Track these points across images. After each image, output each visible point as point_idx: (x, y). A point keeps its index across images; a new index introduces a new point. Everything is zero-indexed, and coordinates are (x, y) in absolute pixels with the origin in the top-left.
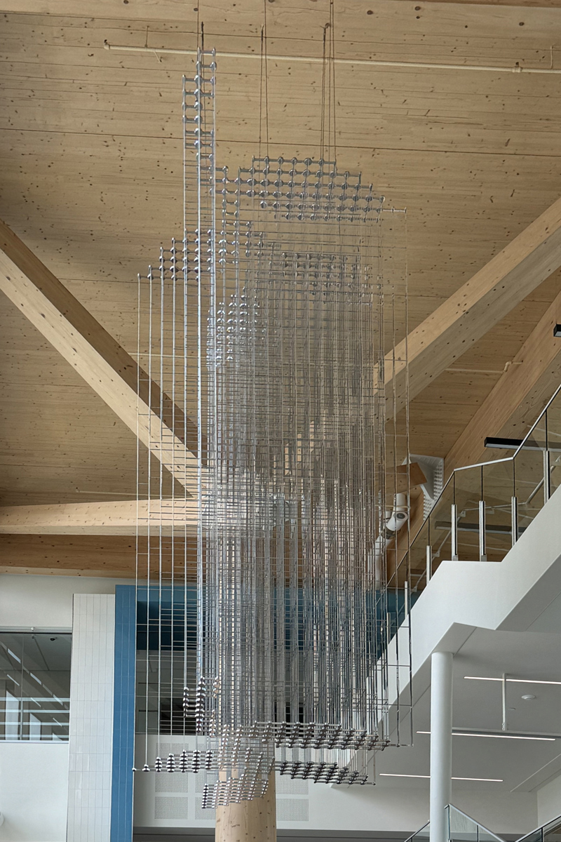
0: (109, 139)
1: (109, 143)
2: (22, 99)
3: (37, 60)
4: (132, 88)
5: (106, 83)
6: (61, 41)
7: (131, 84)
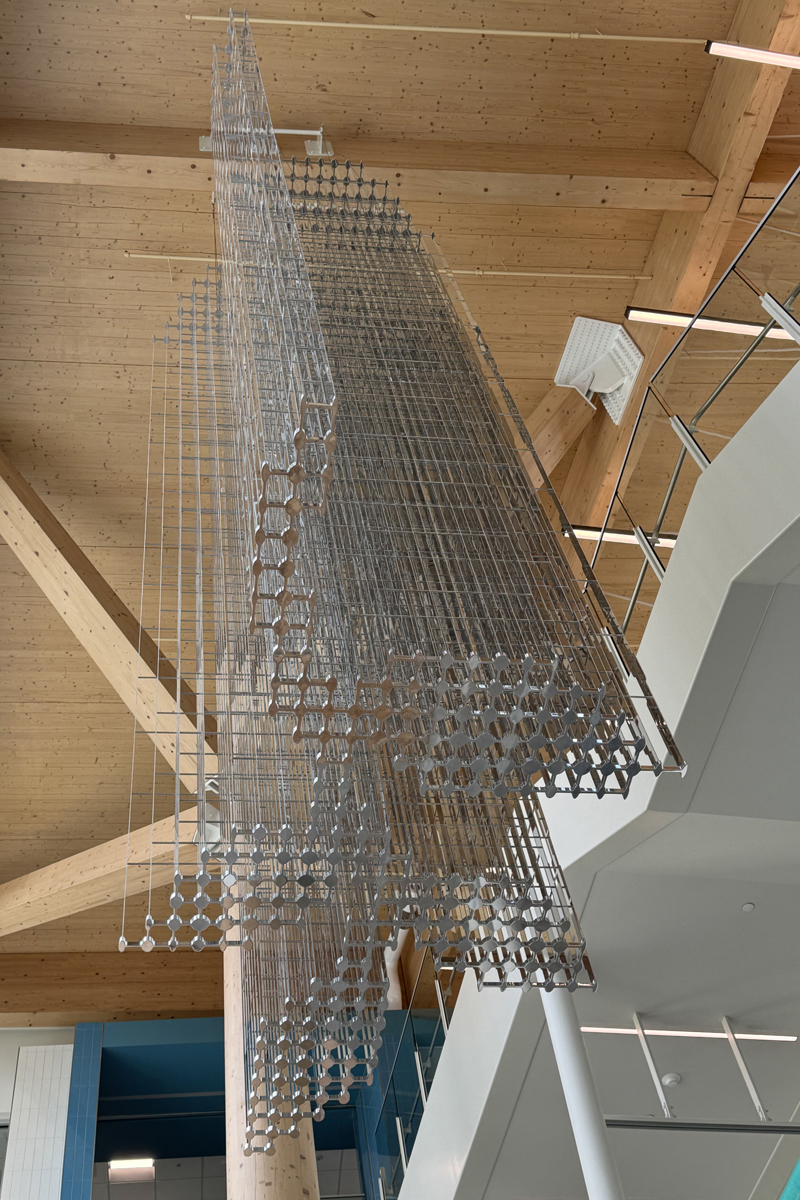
0: (120, 369)
1: (120, 374)
2: (46, 327)
3: (62, 284)
4: (146, 312)
5: (122, 307)
6: (86, 263)
7: (147, 308)
